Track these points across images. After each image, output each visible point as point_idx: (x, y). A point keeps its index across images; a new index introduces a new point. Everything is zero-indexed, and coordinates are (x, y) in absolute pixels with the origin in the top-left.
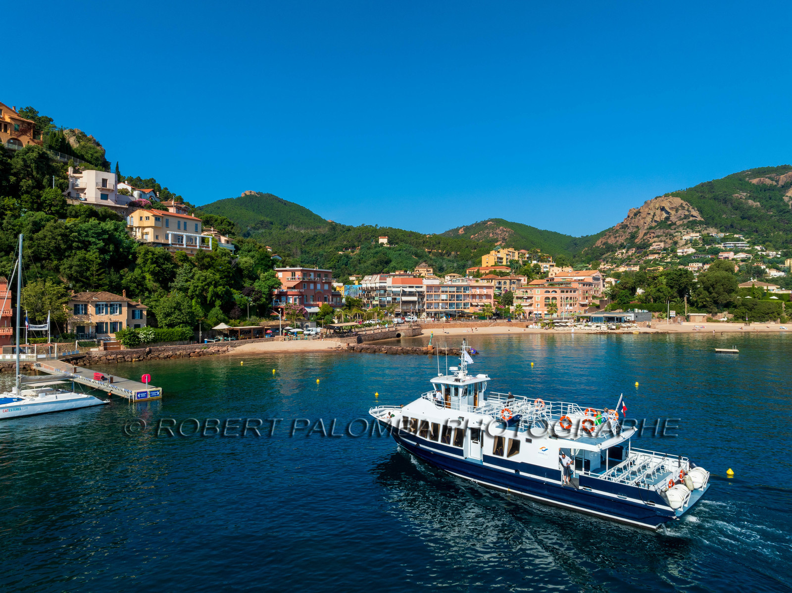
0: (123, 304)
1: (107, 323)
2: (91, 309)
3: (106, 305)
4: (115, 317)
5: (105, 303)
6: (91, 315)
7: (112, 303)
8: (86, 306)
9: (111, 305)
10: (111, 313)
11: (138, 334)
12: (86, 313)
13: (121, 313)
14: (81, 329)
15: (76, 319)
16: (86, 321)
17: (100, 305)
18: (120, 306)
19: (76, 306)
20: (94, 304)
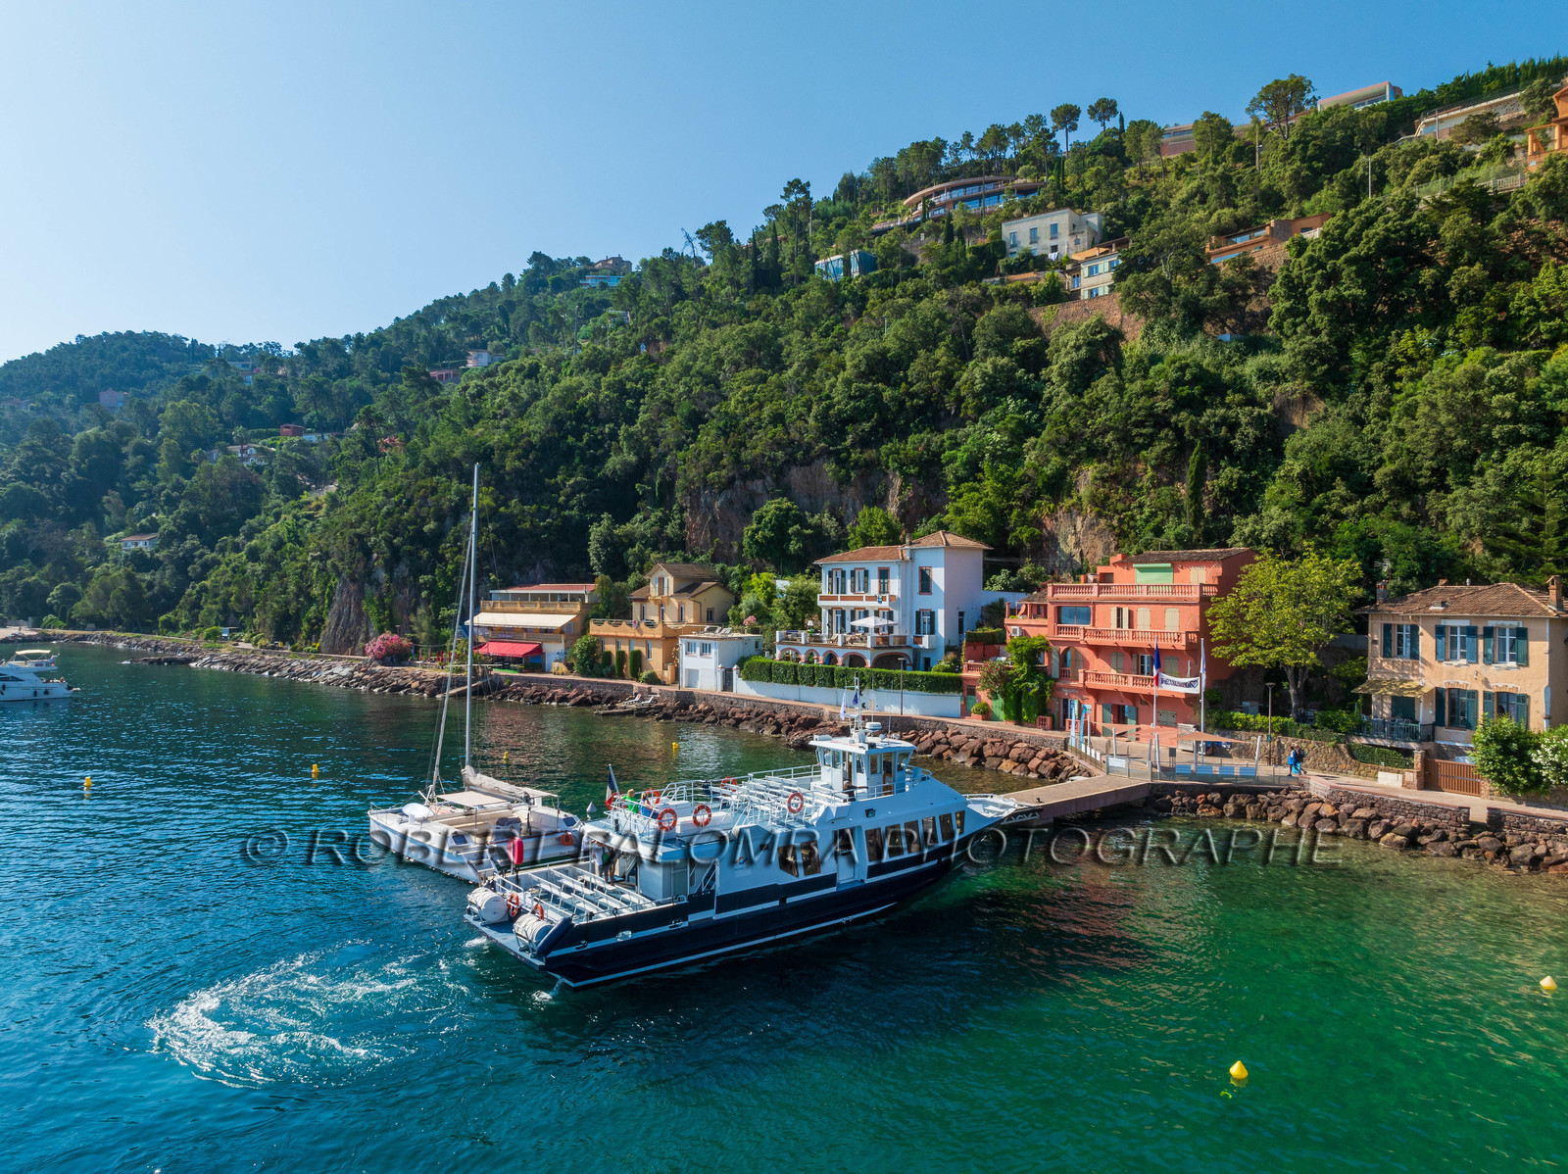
0: (1532, 628)
1: (1473, 694)
2: (1427, 642)
3: (1471, 632)
4: (1504, 677)
5: (1466, 623)
6: (1425, 662)
7: (1491, 623)
8: (1414, 629)
9: (1489, 632)
10: (1489, 660)
11: (1537, 747)
12: (1415, 656)
13: (1523, 660)
14: (1404, 706)
15: (1389, 672)
16: (1416, 682)
17: (1454, 630)
18: (1521, 634)
19: (1387, 628)
20: (1432, 624)
